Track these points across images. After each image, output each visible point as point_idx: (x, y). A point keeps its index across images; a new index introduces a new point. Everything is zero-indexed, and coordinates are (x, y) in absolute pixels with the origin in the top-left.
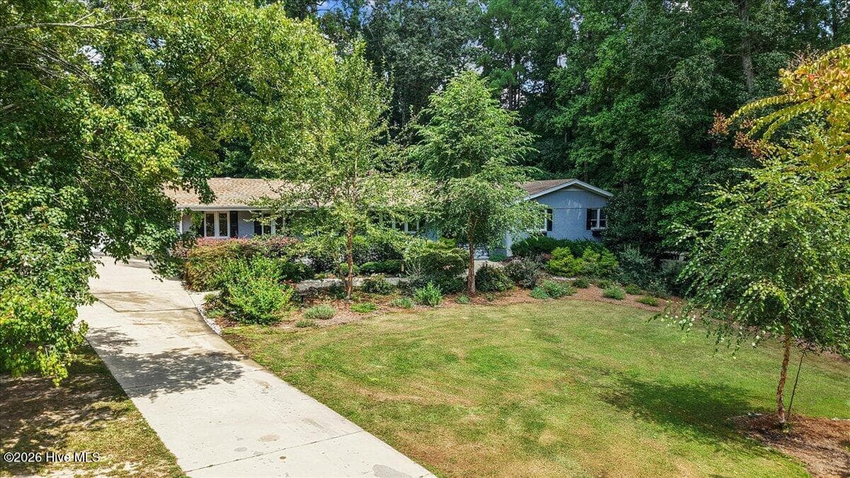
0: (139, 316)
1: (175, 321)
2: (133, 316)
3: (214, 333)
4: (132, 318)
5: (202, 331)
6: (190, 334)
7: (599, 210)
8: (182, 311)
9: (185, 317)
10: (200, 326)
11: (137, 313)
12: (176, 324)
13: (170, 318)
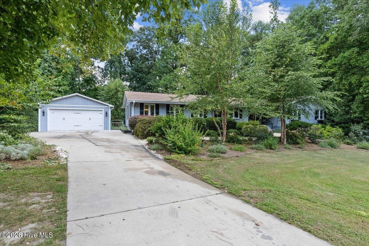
0: (110, 148)
1: (131, 151)
2: (106, 148)
3: (158, 158)
4: (105, 149)
5: (150, 157)
6: (142, 159)
7: (320, 111)
8: (134, 147)
9: (137, 149)
10: (147, 154)
11: (108, 147)
12: (132, 153)
13: (128, 150)
